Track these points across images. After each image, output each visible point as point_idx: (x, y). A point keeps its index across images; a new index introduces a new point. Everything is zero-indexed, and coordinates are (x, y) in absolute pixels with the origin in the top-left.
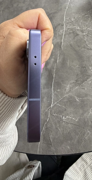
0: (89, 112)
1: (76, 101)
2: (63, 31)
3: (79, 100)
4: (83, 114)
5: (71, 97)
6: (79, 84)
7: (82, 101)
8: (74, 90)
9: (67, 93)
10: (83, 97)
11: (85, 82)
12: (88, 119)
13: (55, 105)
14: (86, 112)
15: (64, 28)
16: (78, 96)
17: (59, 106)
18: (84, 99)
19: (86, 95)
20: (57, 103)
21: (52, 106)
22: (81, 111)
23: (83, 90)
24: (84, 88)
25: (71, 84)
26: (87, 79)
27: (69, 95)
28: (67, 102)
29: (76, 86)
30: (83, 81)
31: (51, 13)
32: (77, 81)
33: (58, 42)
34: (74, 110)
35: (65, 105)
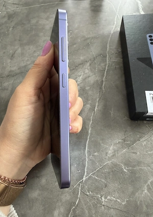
0: (143, 191)
1: (123, 172)
2: (105, 65)
3: (127, 170)
4: (133, 193)
5: (115, 165)
6: (129, 146)
7: (133, 172)
8: (120, 154)
9: (109, 159)
10: (134, 166)
11: (138, 142)
12: (141, 201)
13: (90, 177)
14: (138, 189)
15: (107, 60)
16: (125, 164)
17: (96, 179)
18: (135, 168)
19: (139, 163)
20: (93, 174)
21: (84, 179)
22: (131, 189)
23: (134, 155)
24: (135, 151)
25: (115, 144)
26: (141, 137)
27: (112, 163)
28: (109, 173)
29: (123, 147)
30: (134, 142)
31: (89, 38)
32: (124, 140)
33: (97, 80)
34: (119, 187)
35: (106, 178)
